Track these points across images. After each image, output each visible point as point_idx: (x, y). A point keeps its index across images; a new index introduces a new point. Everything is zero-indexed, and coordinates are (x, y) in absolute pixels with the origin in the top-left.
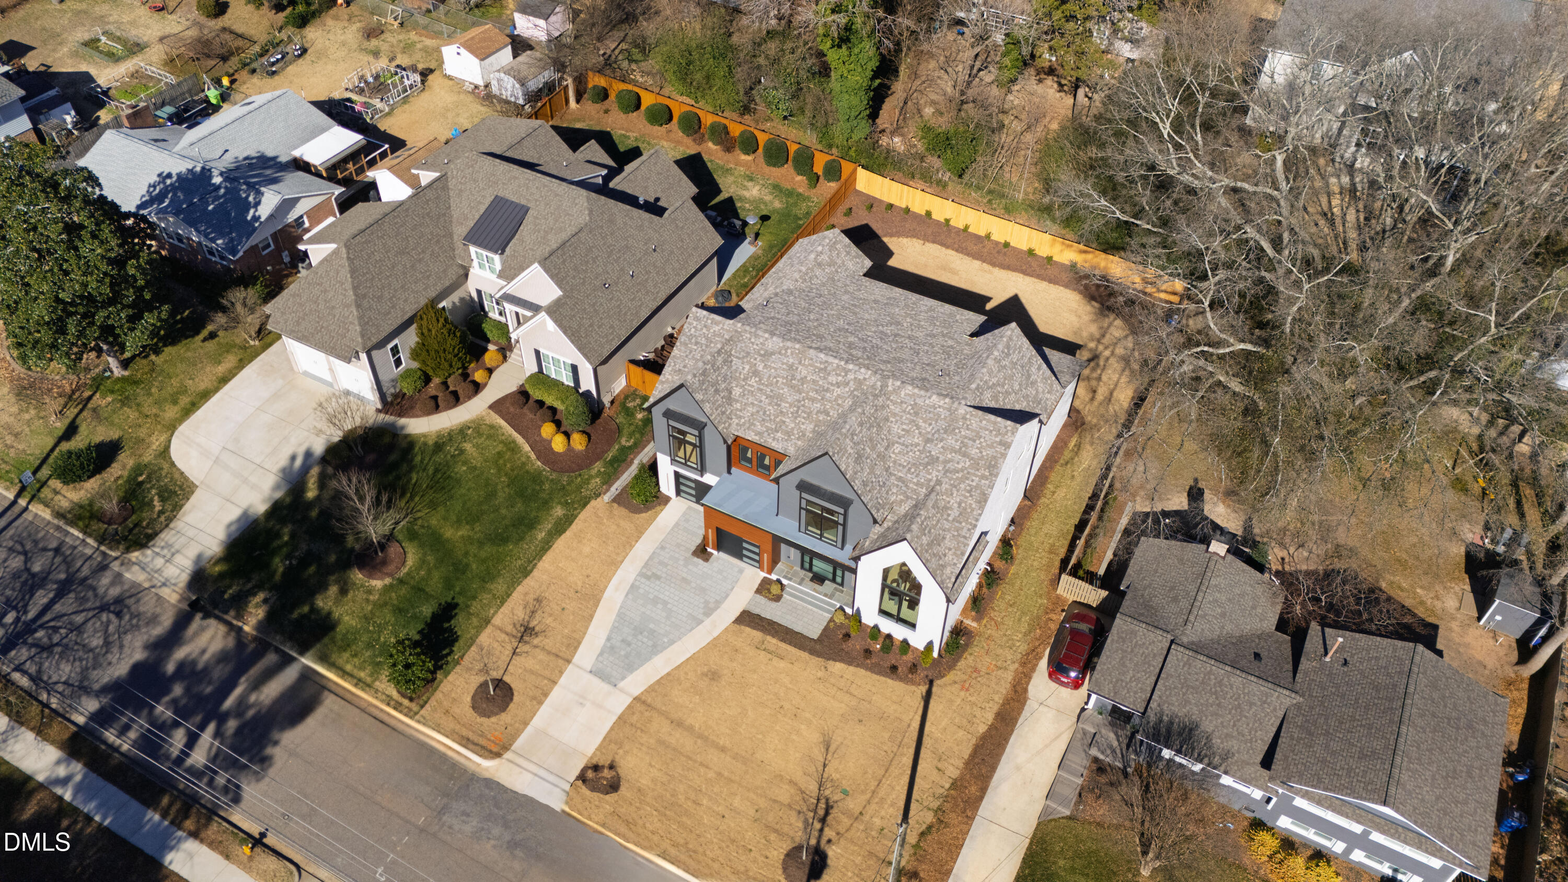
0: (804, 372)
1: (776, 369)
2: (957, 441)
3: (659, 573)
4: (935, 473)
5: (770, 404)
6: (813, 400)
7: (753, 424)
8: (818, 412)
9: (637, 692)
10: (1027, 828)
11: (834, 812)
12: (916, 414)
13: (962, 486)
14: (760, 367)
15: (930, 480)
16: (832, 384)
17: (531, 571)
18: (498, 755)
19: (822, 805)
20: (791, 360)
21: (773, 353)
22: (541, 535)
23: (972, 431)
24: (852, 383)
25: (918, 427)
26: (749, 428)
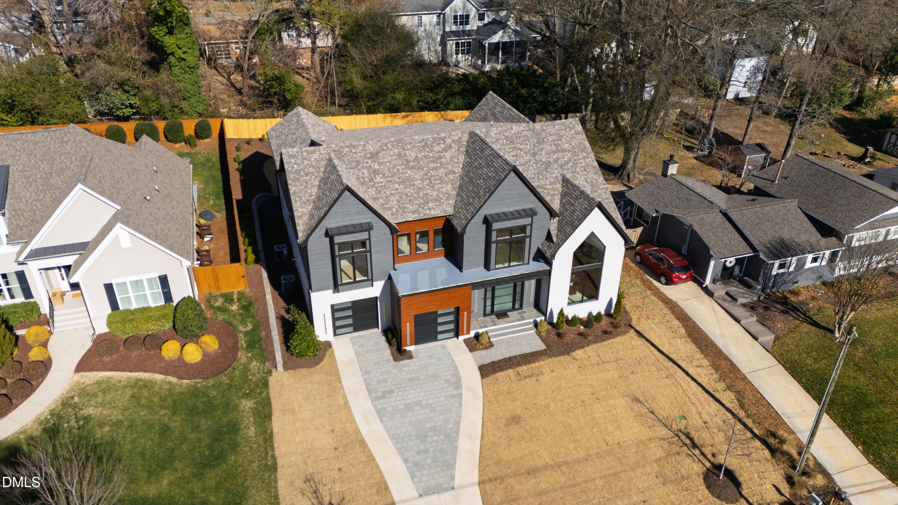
0: (413, 154)
1: (390, 162)
2: (551, 145)
3: (387, 389)
4: (556, 172)
5: (406, 188)
6: (436, 169)
7: (404, 208)
8: (446, 175)
9: (475, 477)
11: (693, 434)
12: (512, 142)
13: (578, 169)
14: (377, 166)
15: (557, 177)
16: (440, 152)
19: (683, 437)
20: (396, 151)
21: (377, 153)
23: (555, 135)
24: (453, 145)
25: (521, 150)
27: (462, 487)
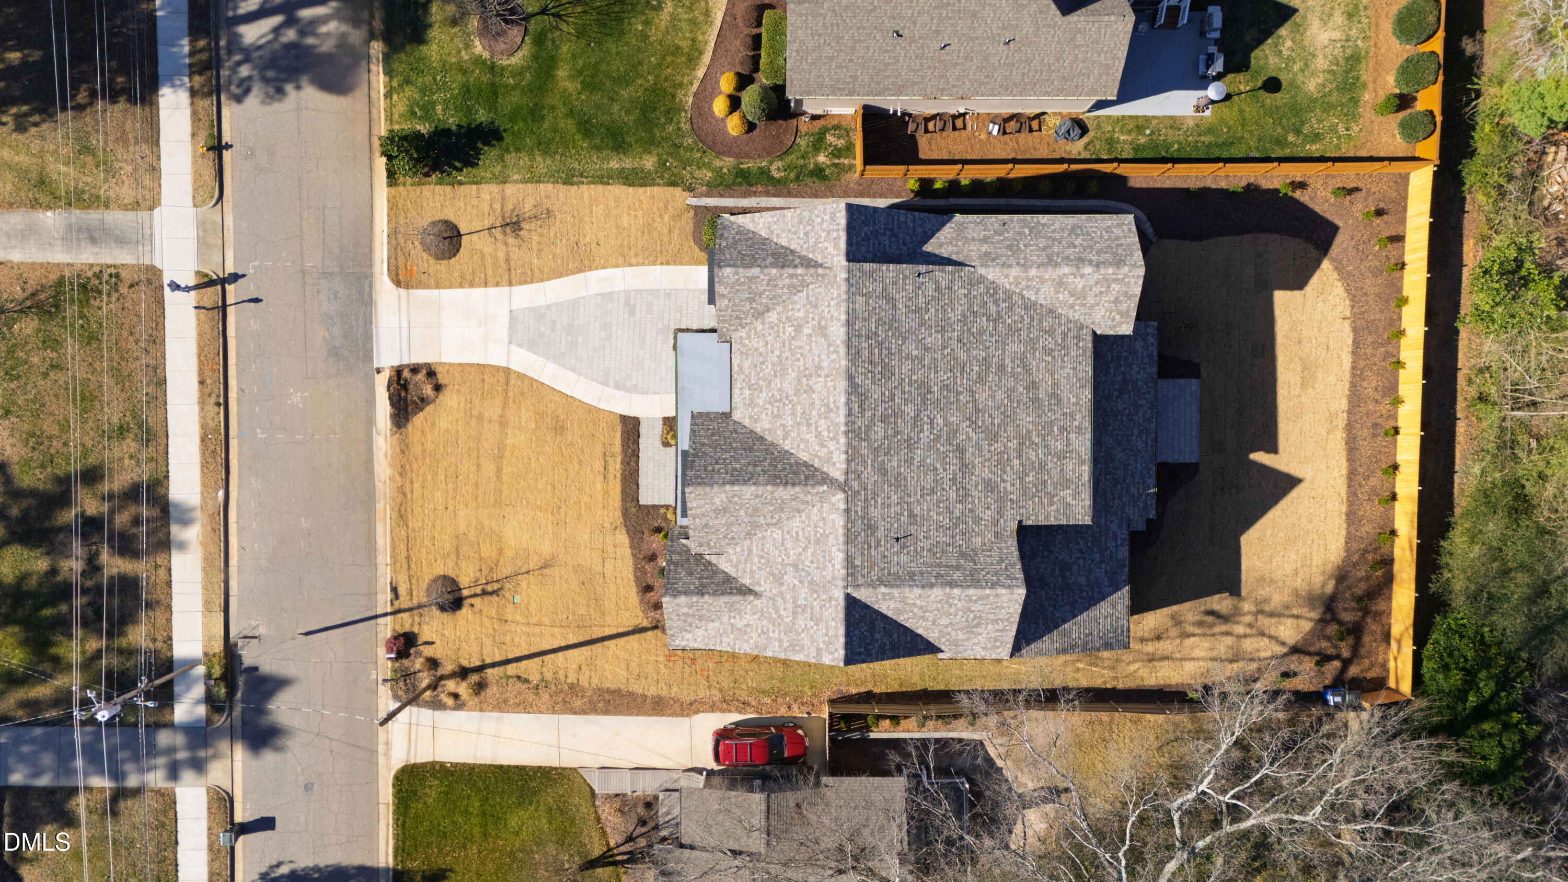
0: (818, 387)
1: (810, 351)
2: (805, 599)
4: (767, 587)
5: (773, 364)
6: (793, 414)
7: (747, 355)
8: (783, 425)
9: (514, 366)
10: (567, 761)
11: (495, 598)
12: (818, 542)
14: (806, 331)
15: (760, 585)
16: (816, 427)
17: (572, 184)
18: (398, 283)
19: (496, 586)
20: (825, 364)
21: (825, 336)
22: (614, 164)
23: (821, 613)
24: (825, 450)
25: (805, 549)
26: (742, 353)
27: (509, 351)
